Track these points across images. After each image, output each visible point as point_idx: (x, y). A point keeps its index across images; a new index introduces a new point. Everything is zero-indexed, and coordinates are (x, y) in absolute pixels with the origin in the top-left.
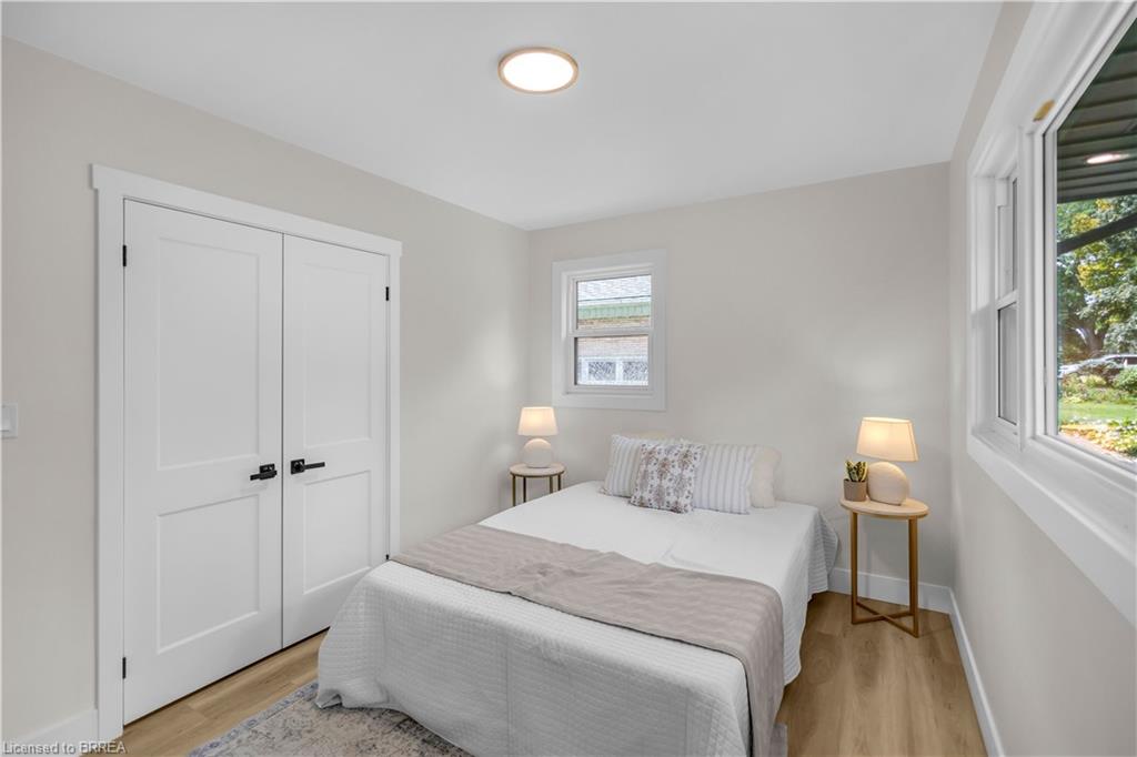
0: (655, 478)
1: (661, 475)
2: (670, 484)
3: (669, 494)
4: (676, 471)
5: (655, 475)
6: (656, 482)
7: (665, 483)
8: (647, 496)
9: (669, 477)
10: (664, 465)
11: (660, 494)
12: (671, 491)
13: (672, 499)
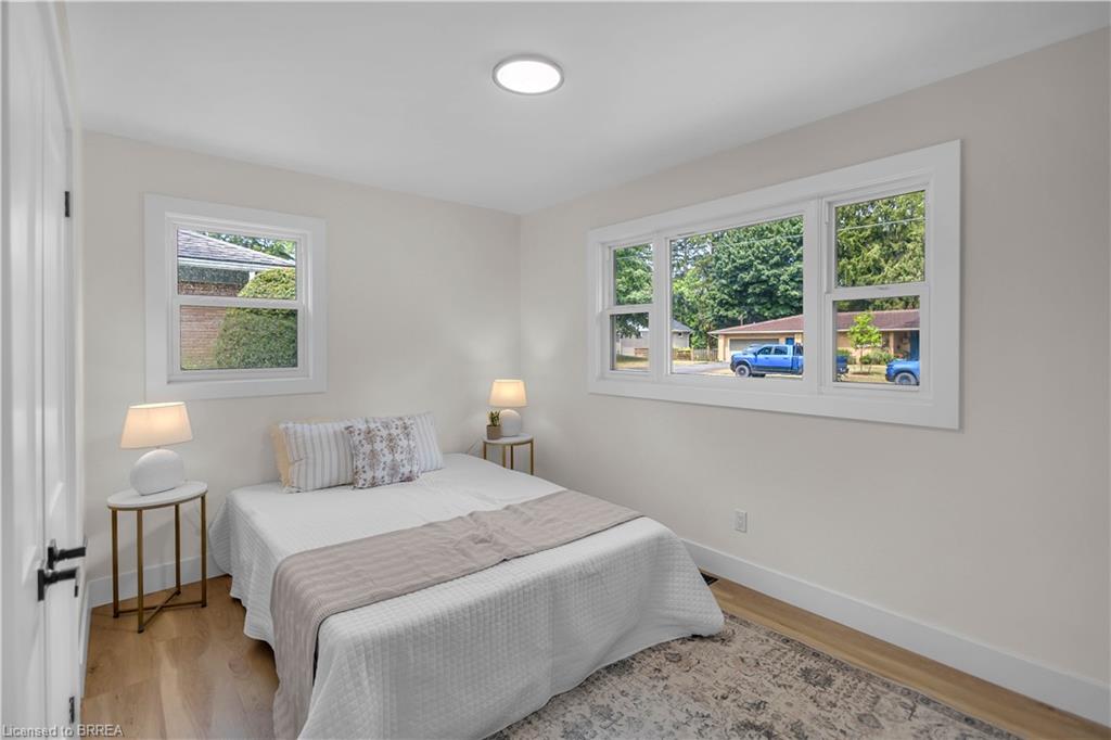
0: (387, 454)
1: (392, 450)
2: (403, 456)
3: (403, 466)
4: (404, 443)
5: (386, 451)
6: (388, 458)
7: (398, 457)
8: (379, 474)
9: (399, 450)
10: (391, 441)
11: (394, 468)
12: (405, 462)
13: (406, 470)
